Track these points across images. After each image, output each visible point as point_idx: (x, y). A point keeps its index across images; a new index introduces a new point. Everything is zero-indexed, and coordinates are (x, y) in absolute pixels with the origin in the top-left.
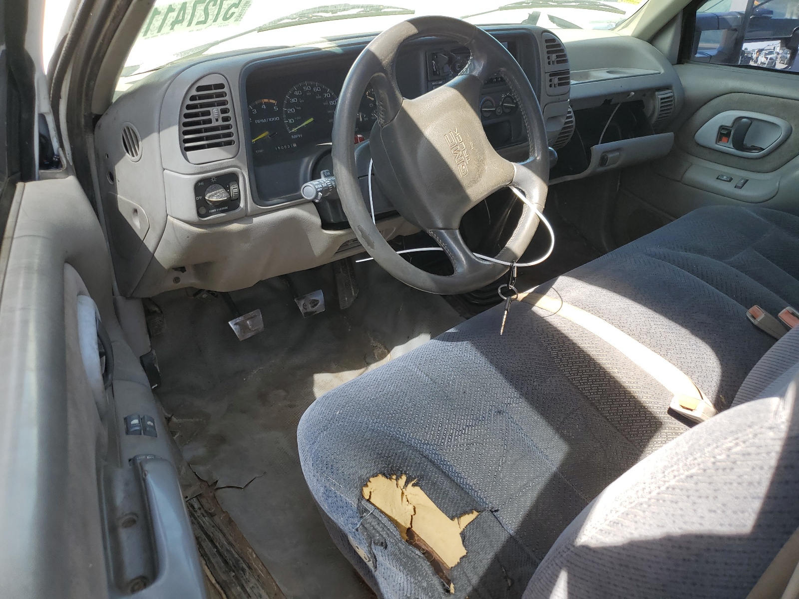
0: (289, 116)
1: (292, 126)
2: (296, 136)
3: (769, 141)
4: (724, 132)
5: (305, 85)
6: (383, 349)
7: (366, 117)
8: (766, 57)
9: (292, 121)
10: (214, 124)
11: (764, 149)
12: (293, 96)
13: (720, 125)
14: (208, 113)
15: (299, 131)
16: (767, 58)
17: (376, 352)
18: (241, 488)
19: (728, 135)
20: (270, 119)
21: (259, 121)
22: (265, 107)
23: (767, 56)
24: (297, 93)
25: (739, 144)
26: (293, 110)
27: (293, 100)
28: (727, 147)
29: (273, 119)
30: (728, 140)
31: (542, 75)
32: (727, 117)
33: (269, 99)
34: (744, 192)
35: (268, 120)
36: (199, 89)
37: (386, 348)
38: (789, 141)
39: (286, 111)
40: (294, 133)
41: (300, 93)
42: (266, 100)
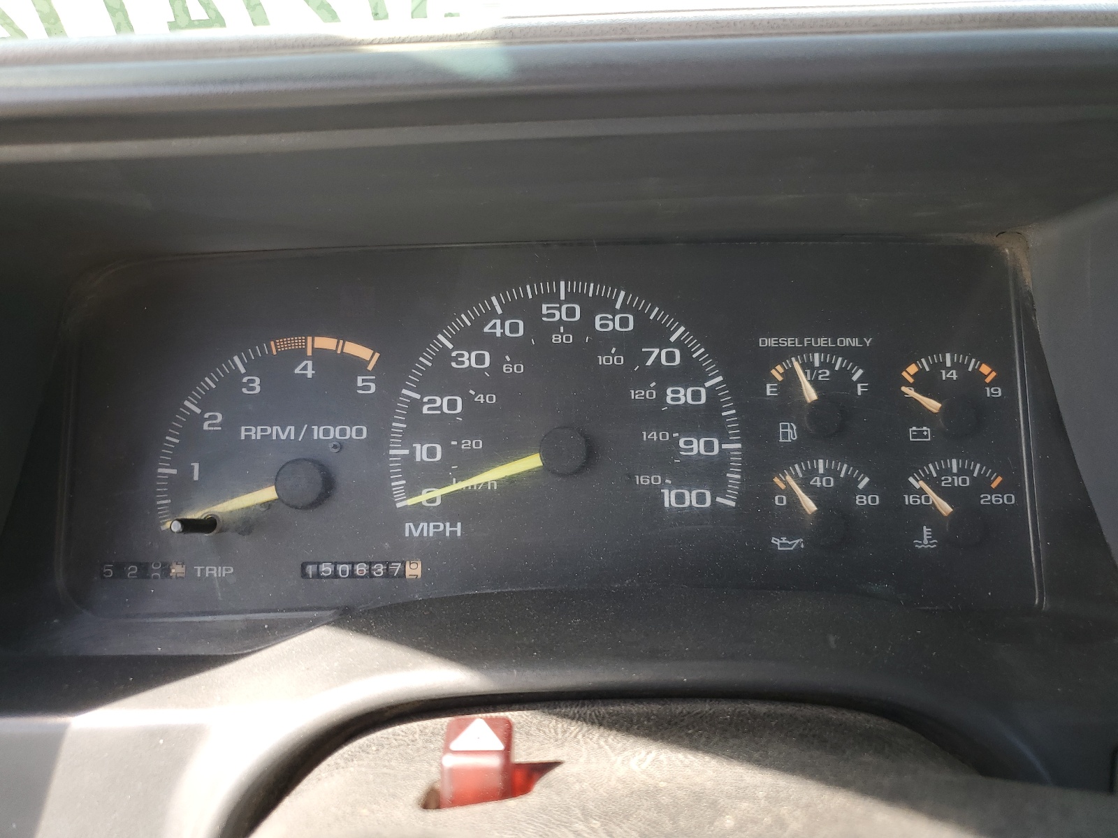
0: (420, 427)
1: (420, 477)
2: (427, 529)
5: (554, 297)
7: (866, 491)
9: (431, 453)
12: (472, 338)
15: (453, 507)
20: (318, 432)
21: (256, 433)
22: (310, 373)
24: (496, 328)
26: (452, 405)
27: (468, 360)
29: (335, 432)
33: (342, 335)
35: (310, 431)
39: (415, 405)
40: (419, 513)
41: (514, 328)
42: (326, 343)
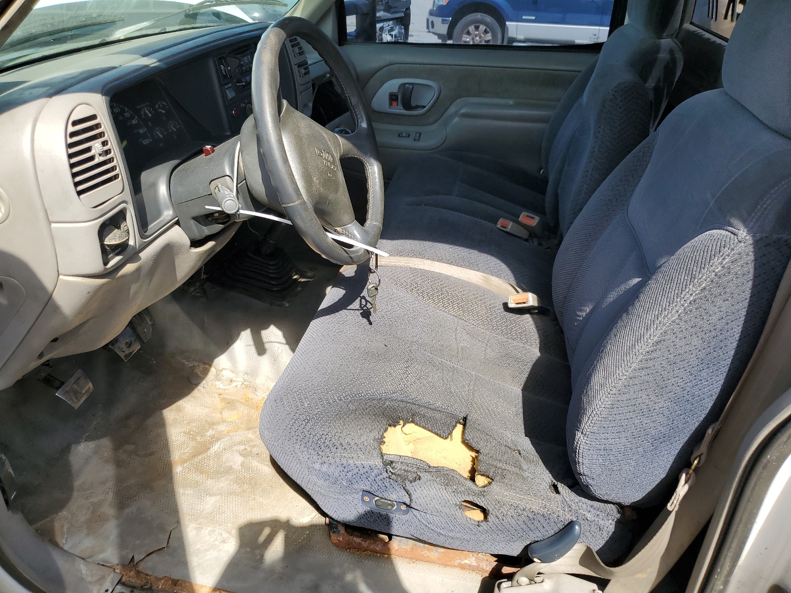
3: (427, 99)
4: (394, 98)
6: (202, 366)
8: (390, 35)
10: (97, 160)
11: (425, 107)
13: (389, 91)
14: (88, 150)
16: (392, 35)
17: (198, 371)
18: (165, 547)
19: (396, 99)
23: (392, 33)
25: (407, 105)
28: (399, 109)
30: (398, 103)
31: (293, 67)
32: (393, 85)
34: (422, 144)
36: (75, 123)
37: (205, 364)
38: (441, 97)
